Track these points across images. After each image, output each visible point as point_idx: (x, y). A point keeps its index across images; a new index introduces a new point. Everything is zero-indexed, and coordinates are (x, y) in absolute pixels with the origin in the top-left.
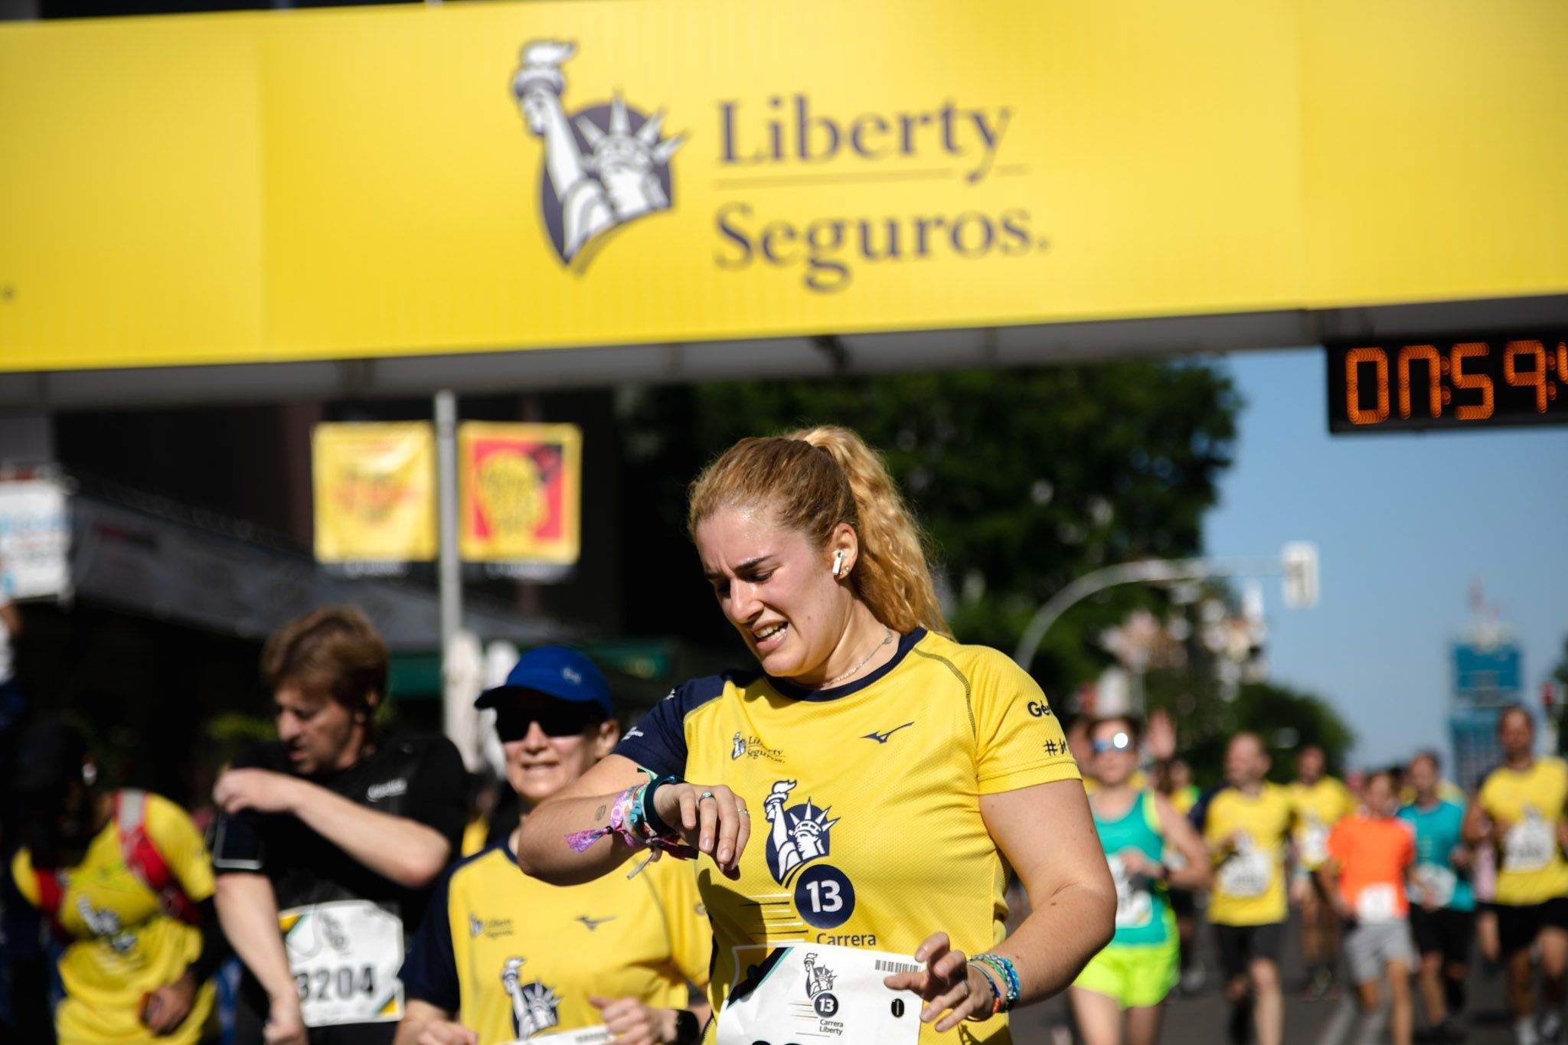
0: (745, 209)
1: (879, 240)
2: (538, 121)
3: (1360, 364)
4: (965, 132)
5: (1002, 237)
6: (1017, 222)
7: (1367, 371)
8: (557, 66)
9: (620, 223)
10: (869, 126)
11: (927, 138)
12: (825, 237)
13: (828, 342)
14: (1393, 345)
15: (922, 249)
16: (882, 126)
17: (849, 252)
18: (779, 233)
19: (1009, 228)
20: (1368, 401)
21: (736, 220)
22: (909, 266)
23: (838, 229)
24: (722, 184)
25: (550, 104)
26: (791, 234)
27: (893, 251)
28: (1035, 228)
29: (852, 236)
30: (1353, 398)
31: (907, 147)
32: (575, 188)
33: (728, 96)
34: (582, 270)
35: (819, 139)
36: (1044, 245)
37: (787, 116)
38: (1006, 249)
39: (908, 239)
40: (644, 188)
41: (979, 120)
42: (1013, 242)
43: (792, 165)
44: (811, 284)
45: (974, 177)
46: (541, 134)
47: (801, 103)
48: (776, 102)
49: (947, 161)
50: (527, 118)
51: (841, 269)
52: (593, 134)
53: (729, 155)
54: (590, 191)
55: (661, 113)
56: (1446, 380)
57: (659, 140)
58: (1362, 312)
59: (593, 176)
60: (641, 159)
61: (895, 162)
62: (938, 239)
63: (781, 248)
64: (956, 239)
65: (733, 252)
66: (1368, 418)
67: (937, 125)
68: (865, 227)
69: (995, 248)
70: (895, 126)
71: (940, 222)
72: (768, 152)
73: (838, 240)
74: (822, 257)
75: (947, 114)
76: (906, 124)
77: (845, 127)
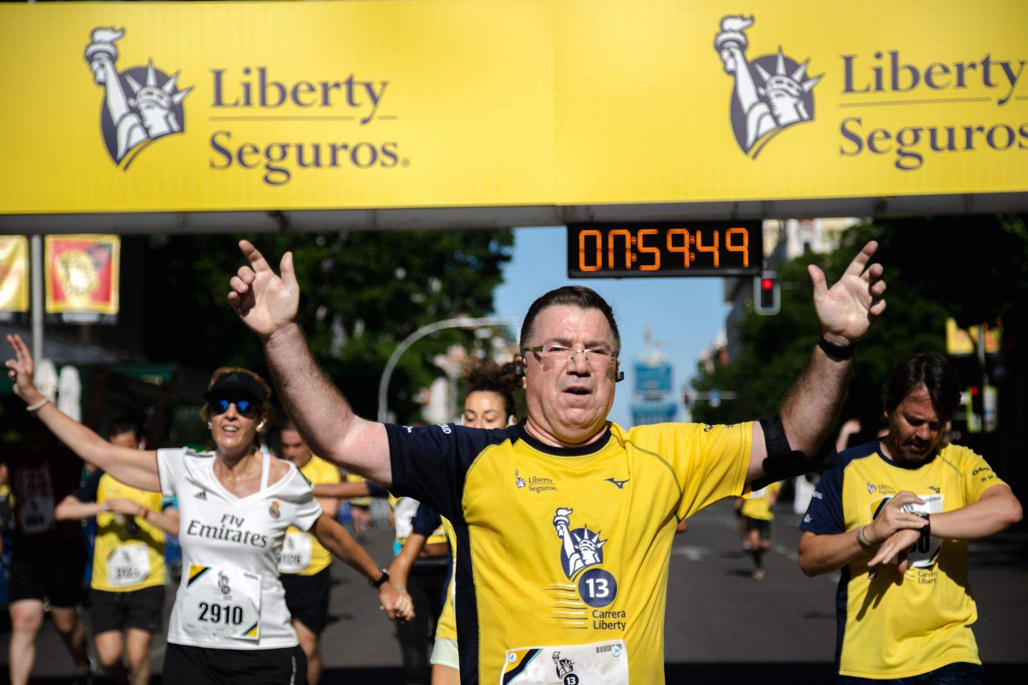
0: (228, 134)
1: (309, 157)
2: (101, 76)
3: (586, 237)
4: (360, 94)
5: (381, 156)
6: (390, 148)
7: (590, 240)
8: (112, 43)
9: (151, 139)
10: (303, 87)
11: (338, 96)
12: (276, 153)
13: (277, 214)
14: (605, 227)
15: (334, 163)
16: (312, 89)
17: (290, 162)
18: (248, 149)
19: (385, 152)
20: (590, 261)
21: (222, 140)
22: (326, 172)
23: (284, 148)
24: (213, 119)
25: (108, 65)
26: (256, 150)
27: (317, 163)
28: (401, 153)
29: (292, 152)
30: (582, 256)
31: (326, 102)
32: (123, 117)
33: (219, 67)
34: (126, 168)
35: (273, 95)
36: (406, 163)
37: (254, 79)
38: (383, 164)
39: (326, 157)
40: (166, 117)
41: (369, 87)
42: (389, 161)
43: (255, 109)
44: (267, 180)
45: (365, 121)
46: (103, 84)
47: (263, 72)
48: (247, 71)
49: (349, 111)
50: (95, 74)
51: (286, 172)
52: (135, 86)
53: (218, 102)
54: (133, 119)
55: (177, 74)
56: (634, 248)
57: (175, 91)
58: (588, 207)
59: (135, 110)
60: (164, 102)
61: (318, 110)
62: (344, 157)
63: (249, 159)
64: (354, 157)
65: (221, 160)
66: (591, 268)
67: (344, 89)
68: (300, 148)
69: (378, 164)
70: (319, 89)
71: (345, 147)
72: (242, 101)
73: (284, 155)
74: (274, 165)
75: (350, 83)
76: (326, 87)
77: (289, 88)
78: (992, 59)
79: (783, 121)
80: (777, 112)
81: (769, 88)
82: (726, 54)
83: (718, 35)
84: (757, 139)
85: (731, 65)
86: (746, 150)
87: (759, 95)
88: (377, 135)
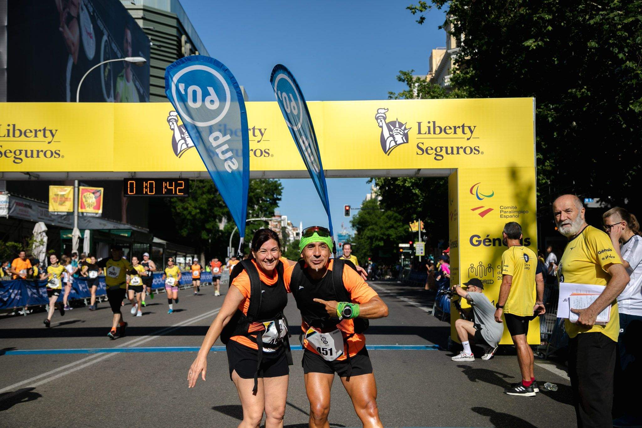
3: (130, 183)
4: (48, 134)
5: (54, 154)
6: (58, 152)
7: (132, 184)
10: (28, 131)
12: (18, 153)
14: (137, 180)
15: (38, 156)
16: (31, 132)
17: (23, 156)
18: (8, 151)
19: (56, 153)
20: (132, 191)
22: (35, 159)
23: (20, 151)
26: (11, 152)
27: (32, 156)
29: (23, 152)
31: (36, 136)
36: (63, 157)
37: (11, 128)
38: (55, 157)
39: (35, 154)
41: (51, 131)
42: (57, 156)
43: (11, 138)
44: (14, 162)
47: (14, 126)
48: (9, 125)
51: (21, 159)
61: (33, 139)
67: (42, 131)
68: (26, 151)
69: (53, 157)
70: (34, 132)
71: (42, 151)
72: (6, 135)
73: (21, 153)
74: (17, 157)
75: (44, 130)
76: (36, 131)
77: (23, 132)
78: (256, 128)
79: (189, 146)
80: (187, 143)
81: (185, 135)
82: (171, 123)
83: (168, 117)
84: (181, 151)
85: (172, 127)
86: (177, 155)
87: (181, 137)
88: (53, 147)
